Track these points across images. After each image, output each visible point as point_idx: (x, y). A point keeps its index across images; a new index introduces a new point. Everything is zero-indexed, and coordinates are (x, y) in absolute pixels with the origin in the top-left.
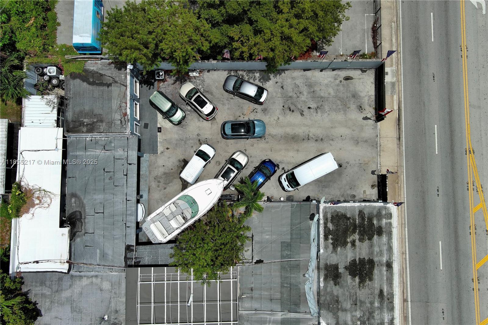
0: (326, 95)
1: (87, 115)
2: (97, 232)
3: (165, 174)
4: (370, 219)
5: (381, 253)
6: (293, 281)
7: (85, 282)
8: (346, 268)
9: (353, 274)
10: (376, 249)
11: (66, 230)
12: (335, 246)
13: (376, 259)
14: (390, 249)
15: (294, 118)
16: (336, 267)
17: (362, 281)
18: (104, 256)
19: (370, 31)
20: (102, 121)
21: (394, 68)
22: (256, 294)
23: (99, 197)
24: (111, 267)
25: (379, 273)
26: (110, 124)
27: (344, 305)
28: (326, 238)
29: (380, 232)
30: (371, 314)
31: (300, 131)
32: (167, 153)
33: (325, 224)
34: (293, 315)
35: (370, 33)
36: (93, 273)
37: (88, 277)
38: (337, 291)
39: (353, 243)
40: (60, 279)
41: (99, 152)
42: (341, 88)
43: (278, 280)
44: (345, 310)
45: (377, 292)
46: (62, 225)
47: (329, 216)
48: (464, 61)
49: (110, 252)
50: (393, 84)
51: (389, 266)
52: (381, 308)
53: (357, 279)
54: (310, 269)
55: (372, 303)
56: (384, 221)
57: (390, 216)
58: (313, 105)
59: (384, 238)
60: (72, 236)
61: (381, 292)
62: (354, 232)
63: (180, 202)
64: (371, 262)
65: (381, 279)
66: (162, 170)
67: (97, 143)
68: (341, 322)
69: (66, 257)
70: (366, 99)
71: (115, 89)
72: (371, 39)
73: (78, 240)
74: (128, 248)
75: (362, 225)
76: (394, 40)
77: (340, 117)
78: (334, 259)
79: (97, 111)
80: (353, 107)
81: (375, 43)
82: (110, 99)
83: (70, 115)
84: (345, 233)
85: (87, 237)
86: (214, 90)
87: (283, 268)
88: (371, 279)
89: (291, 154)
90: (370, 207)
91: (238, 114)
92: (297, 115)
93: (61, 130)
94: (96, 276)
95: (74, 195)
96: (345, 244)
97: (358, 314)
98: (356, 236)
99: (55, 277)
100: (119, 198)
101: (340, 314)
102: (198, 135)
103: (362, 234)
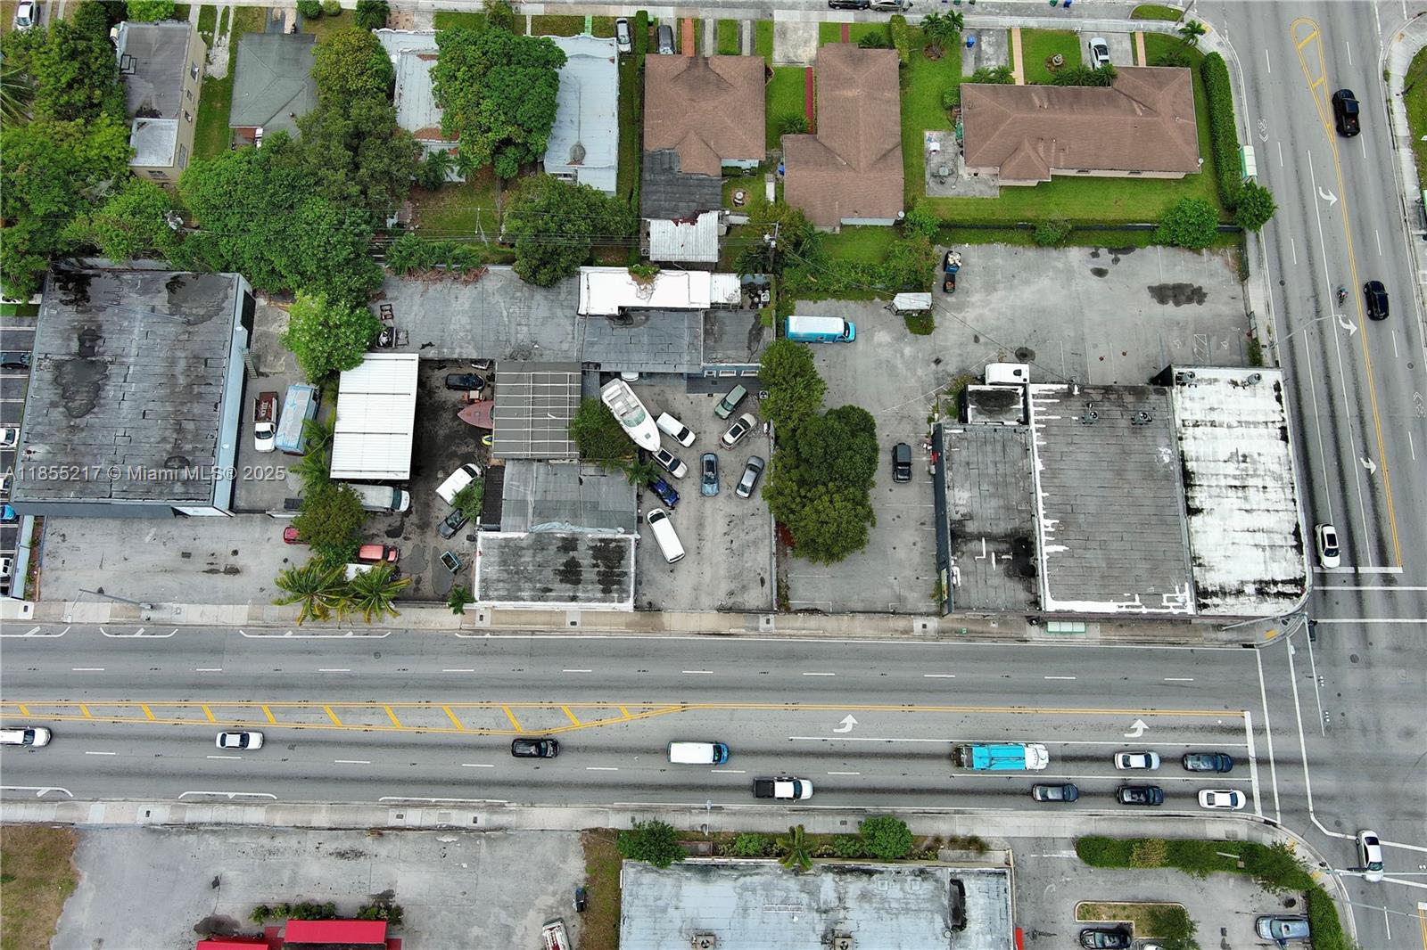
0: (745, 559)
1: (721, 329)
2: (613, 339)
3: (667, 400)
4: (619, 583)
5: (586, 591)
6: (562, 511)
7: (570, 328)
8: (573, 557)
9: (565, 565)
10: (590, 587)
11: (616, 312)
12: (592, 548)
13: (580, 586)
14: (589, 600)
15: (721, 526)
16: (574, 549)
17: (560, 572)
18: (592, 344)
19: (814, 607)
20: (715, 342)
21: (774, 631)
22: (551, 478)
23: (645, 339)
24: (581, 351)
25: (567, 590)
26: (714, 349)
27: (539, 555)
28: (601, 540)
29: (606, 591)
30: (530, 580)
31: (708, 531)
32: (688, 402)
33: (615, 540)
34: (530, 511)
35: (811, 607)
36: (576, 336)
37: (573, 331)
38: (553, 549)
39: (596, 566)
40: (572, 307)
41: (686, 339)
42: (752, 574)
43: (563, 498)
44: (534, 557)
45: (550, 586)
46: (620, 308)
47: (622, 544)
48: (782, 706)
49: (595, 349)
50: (757, 629)
51: (574, 599)
52: (534, 589)
53: (563, 568)
54: (573, 527)
55: (539, 581)
56: (616, 595)
57: (620, 600)
58: (734, 546)
59: (599, 595)
60: (610, 317)
61: (550, 590)
62: (607, 566)
63: (638, 410)
64: (578, 582)
65: (561, 591)
66: (670, 397)
67: (696, 337)
68: (523, 552)
69: (592, 312)
70: (741, 600)
71: (746, 353)
72: (804, 607)
73: (607, 322)
74: (598, 365)
75: (613, 574)
76: (804, 632)
77: (722, 572)
78: (582, 547)
79: (725, 337)
80: (733, 586)
81: (800, 611)
82: (736, 349)
83: (721, 314)
84: (605, 558)
85: (609, 330)
86: (751, 447)
87: (574, 503)
88: (561, 581)
89: (685, 522)
90: (630, 582)
91: (726, 470)
92: (726, 529)
93: (709, 306)
94: (573, 338)
95: (647, 318)
96: (595, 557)
97: (530, 568)
98: (602, 569)
99: (574, 304)
100: (644, 357)
101: (531, 551)
102: (705, 432)
103: (604, 574)
